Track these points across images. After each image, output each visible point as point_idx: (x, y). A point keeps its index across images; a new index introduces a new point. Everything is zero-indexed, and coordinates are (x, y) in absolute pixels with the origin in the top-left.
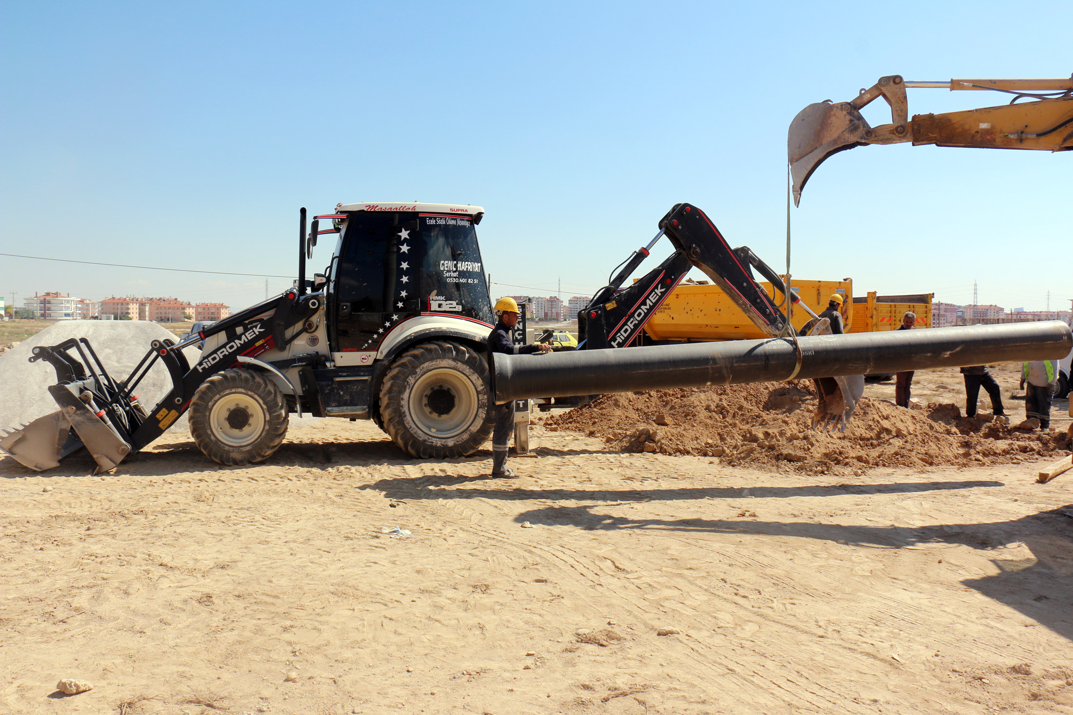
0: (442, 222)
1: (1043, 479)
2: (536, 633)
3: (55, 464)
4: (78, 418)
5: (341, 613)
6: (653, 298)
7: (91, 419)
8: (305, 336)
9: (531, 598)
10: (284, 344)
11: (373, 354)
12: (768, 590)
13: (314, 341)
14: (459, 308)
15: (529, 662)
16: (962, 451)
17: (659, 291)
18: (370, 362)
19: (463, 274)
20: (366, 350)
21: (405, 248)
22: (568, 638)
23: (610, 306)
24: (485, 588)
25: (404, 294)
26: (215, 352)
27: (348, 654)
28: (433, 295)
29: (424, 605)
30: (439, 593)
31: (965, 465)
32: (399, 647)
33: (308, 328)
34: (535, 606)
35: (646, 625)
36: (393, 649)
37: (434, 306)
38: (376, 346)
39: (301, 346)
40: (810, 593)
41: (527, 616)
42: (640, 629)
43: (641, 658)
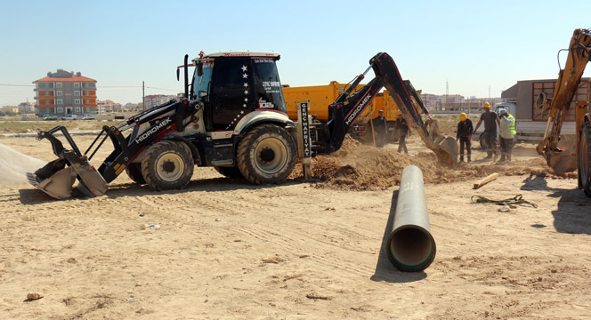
0: (262, 61)
1: (476, 187)
2: (243, 261)
3: (69, 195)
4: (81, 170)
5: (146, 260)
6: (366, 100)
7: (88, 170)
8: (192, 124)
9: (236, 248)
10: (182, 128)
11: (232, 132)
12: (346, 239)
13: (197, 127)
14: (273, 106)
15: (245, 271)
16: (436, 177)
17: (368, 97)
18: (230, 136)
19: (273, 88)
20: (228, 130)
21: (245, 76)
22: (259, 262)
23: (346, 103)
24: (212, 246)
25: (246, 100)
26: (145, 132)
27: (159, 274)
28: (260, 100)
29: (185, 254)
30: (190, 249)
31: (438, 183)
32: (182, 270)
33: (194, 120)
34: (240, 251)
35: (293, 254)
36: (179, 271)
37: (261, 106)
38: (232, 128)
39: (190, 129)
40: (366, 239)
41: (237, 255)
42: (291, 256)
43: (295, 266)
